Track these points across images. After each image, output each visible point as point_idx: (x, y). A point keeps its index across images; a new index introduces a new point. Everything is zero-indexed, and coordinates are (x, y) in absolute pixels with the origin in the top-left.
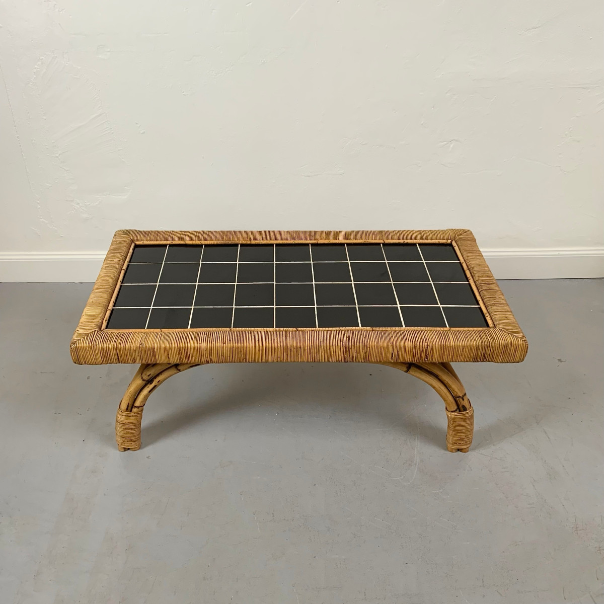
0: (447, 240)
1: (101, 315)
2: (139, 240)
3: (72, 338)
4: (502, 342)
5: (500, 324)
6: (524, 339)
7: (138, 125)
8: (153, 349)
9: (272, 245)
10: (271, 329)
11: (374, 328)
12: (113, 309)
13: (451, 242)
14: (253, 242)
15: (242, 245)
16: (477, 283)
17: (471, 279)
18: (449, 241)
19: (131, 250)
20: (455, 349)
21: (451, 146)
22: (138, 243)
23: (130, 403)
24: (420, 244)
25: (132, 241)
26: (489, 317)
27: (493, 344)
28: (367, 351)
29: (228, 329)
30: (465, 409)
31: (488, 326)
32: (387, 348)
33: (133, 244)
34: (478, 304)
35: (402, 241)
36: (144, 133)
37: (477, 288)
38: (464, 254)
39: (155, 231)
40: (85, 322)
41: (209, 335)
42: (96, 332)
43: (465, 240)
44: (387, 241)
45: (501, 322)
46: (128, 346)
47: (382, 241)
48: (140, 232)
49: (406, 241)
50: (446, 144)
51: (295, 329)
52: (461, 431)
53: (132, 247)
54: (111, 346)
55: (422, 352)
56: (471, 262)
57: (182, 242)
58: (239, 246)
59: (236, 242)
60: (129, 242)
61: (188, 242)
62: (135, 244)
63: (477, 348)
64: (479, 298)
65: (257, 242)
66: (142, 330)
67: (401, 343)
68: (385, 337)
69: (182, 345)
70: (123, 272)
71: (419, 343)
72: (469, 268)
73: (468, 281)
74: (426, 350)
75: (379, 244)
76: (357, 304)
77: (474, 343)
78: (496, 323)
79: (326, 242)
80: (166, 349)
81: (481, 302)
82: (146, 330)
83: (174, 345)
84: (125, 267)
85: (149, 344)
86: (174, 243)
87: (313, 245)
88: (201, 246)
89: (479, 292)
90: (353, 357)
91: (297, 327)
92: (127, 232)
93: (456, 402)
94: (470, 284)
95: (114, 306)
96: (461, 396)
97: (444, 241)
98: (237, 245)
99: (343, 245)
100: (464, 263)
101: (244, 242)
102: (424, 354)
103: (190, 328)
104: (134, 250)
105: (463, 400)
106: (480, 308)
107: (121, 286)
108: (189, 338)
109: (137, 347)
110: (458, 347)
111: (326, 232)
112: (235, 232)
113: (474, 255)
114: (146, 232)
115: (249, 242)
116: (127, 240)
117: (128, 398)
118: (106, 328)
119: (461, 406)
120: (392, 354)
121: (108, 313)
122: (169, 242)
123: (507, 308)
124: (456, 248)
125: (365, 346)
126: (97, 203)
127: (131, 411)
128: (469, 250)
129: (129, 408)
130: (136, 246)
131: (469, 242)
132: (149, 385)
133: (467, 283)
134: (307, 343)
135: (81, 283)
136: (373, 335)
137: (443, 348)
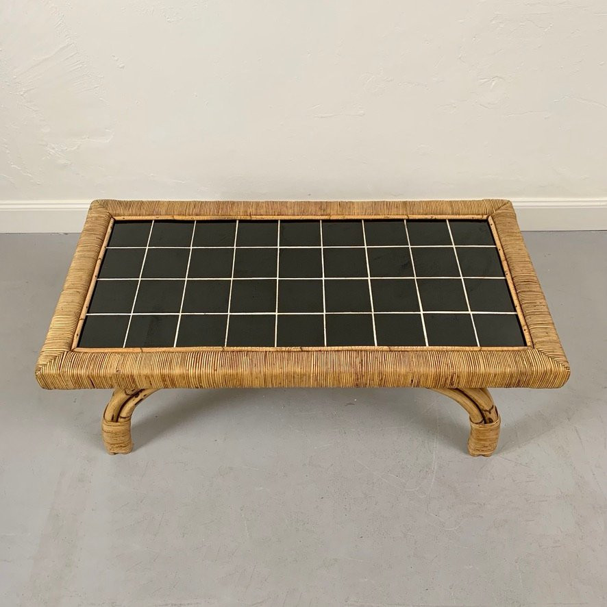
0: (482, 215)
1: (71, 328)
2: (119, 215)
3: (37, 362)
4: (541, 369)
5: (540, 342)
6: (566, 365)
7: (116, 59)
8: (132, 376)
9: (276, 221)
10: (271, 349)
11: (392, 348)
12: (87, 316)
13: (488, 217)
14: (254, 218)
15: (241, 221)
16: (515, 280)
17: (509, 274)
18: (485, 217)
19: (109, 230)
20: (485, 376)
21: (493, 84)
22: (117, 218)
23: (115, 415)
24: (450, 220)
25: (111, 216)
26: (527, 331)
27: (530, 373)
28: (382, 379)
29: (220, 348)
30: (491, 421)
31: (526, 345)
32: (406, 376)
33: (112, 221)
34: (515, 311)
35: (429, 217)
36: (123, 67)
37: (515, 287)
38: (501, 236)
39: (138, 202)
40: (53, 338)
41: (197, 357)
42: (65, 353)
43: (503, 216)
44: (412, 217)
45: (540, 340)
46: (102, 372)
47: (405, 217)
48: (120, 202)
49: (434, 217)
50: (486, 82)
51: (298, 349)
52: (485, 440)
53: (111, 225)
54: (83, 372)
55: (447, 379)
56: (509, 250)
57: (169, 218)
58: (237, 222)
59: (233, 218)
60: (107, 218)
61: (177, 218)
62: (114, 219)
63: (512, 376)
64: (516, 302)
65: (259, 218)
66: (120, 350)
67: (423, 370)
68: (404, 361)
69: (166, 371)
70: (99, 262)
71: (444, 369)
72: (507, 257)
73: (505, 276)
74: (452, 378)
75: (402, 220)
76: (373, 310)
77: (508, 370)
78: (535, 341)
79: (340, 217)
80: (147, 377)
81: (518, 308)
82: (123, 350)
83: (156, 372)
84: (101, 256)
85: (127, 370)
86: (161, 218)
87: (324, 221)
88: (192, 222)
89: (517, 294)
90: (366, 384)
91: (301, 346)
92: (104, 204)
93: (482, 414)
94: (506, 280)
95: (88, 312)
96: (488, 409)
97: (479, 217)
98: (234, 221)
99: (360, 221)
100: (501, 249)
101: (243, 218)
102: (448, 381)
103: (176, 346)
104: (113, 228)
105: (490, 413)
106: (517, 316)
107: (97, 281)
108: (174, 363)
109: (113, 374)
110: (490, 374)
111: (339, 203)
112: (233, 203)
113: (513, 238)
114: (127, 202)
115: (248, 218)
116: (105, 216)
117: (112, 410)
118: (78, 346)
119: (486, 418)
120: (412, 381)
121: (81, 323)
122: (153, 218)
123: (548, 319)
124: (493, 227)
125: (380, 373)
126: (75, 148)
127: (117, 421)
128: (508, 232)
129: (115, 419)
130: (116, 222)
131: (509, 220)
132: (134, 398)
133: (503, 278)
134: (312, 370)
135: (66, 234)
136: (390, 357)
137: (471, 376)
